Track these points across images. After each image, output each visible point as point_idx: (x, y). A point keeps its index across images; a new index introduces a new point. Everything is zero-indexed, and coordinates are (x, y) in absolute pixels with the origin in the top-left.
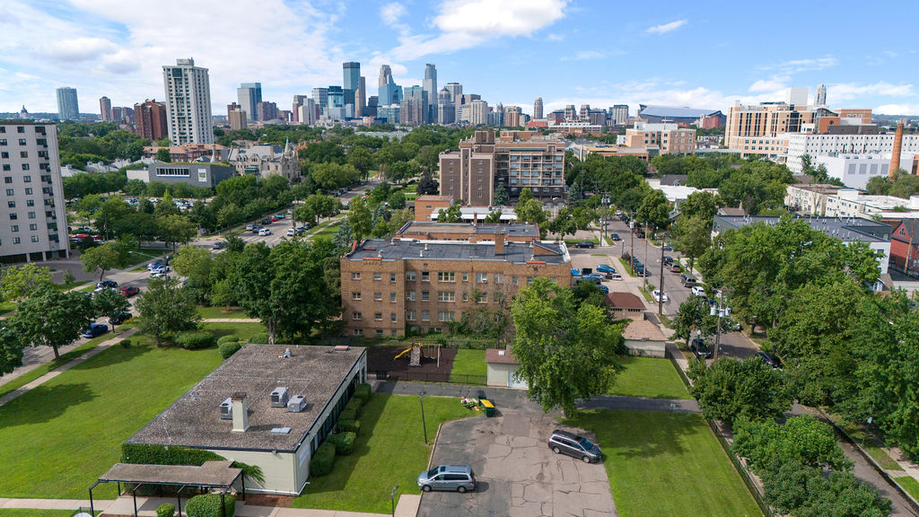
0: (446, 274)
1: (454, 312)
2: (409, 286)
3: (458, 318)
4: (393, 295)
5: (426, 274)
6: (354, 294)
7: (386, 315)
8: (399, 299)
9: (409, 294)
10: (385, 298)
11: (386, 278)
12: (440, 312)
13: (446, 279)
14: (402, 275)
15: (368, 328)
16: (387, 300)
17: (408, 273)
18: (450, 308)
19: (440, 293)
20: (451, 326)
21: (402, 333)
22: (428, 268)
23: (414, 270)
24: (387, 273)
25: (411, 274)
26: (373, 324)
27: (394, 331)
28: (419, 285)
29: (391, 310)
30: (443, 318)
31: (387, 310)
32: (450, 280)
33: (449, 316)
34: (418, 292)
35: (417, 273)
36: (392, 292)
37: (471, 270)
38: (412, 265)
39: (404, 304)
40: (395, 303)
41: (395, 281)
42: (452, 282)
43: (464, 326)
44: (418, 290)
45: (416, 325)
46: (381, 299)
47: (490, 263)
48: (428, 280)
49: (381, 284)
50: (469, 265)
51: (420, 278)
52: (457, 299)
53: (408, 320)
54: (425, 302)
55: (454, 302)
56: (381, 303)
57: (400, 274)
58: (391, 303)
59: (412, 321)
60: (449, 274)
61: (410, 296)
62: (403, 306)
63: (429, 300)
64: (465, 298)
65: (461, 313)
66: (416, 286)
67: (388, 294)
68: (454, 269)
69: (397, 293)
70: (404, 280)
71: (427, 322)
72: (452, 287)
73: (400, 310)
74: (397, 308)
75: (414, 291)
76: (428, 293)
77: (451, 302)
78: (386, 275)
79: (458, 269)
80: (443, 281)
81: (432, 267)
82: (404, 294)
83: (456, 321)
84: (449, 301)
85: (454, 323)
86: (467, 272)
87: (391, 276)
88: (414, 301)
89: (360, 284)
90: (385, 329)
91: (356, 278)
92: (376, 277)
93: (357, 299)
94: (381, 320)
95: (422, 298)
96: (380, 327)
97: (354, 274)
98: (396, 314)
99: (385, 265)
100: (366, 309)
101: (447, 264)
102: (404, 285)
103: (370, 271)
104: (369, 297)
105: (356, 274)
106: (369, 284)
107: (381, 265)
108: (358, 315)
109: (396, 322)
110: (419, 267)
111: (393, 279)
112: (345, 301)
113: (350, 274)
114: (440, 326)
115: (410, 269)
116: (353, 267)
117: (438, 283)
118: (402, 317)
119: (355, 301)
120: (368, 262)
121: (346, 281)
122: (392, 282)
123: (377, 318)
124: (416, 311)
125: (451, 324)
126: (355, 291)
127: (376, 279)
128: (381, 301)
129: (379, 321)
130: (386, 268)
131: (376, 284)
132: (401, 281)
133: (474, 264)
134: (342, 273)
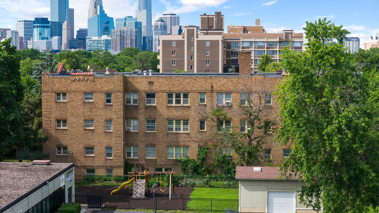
0: (178, 96)
1: (188, 146)
2: (129, 112)
3: (193, 153)
5: (151, 95)
6: (59, 121)
7: (100, 149)
8: (117, 128)
9: (129, 124)
10: (98, 126)
11: (99, 99)
12: (170, 146)
13: (178, 102)
14: (121, 95)
15: (76, 166)
16: (101, 129)
17: (127, 96)
18: (182, 140)
19: (170, 121)
20: (184, 164)
21: (120, 173)
22: (155, 88)
23: (136, 91)
24: (100, 92)
25: (133, 97)
26: (82, 161)
27: (109, 169)
28: (142, 111)
29: (105, 141)
30: (174, 154)
31: (99, 143)
32: (183, 104)
33: (182, 152)
34: (142, 120)
35: (140, 94)
36: (107, 117)
37: (210, 89)
38: (134, 84)
39: (122, 135)
40: (111, 132)
41: (111, 104)
42: (185, 107)
43: (202, 165)
44: (142, 117)
45: (139, 164)
46: (93, 128)
47: (235, 80)
48: (155, 103)
49: (93, 108)
50: (207, 83)
51: (144, 102)
52: (192, 129)
53: (128, 158)
54: (150, 133)
55: (188, 133)
56: (93, 133)
57: (119, 94)
58: (106, 132)
59: (133, 159)
60: (182, 96)
61: (130, 126)
62: (122, 138)
63: (155, 130)
64: (202, 127)
65: (197, 148)
66: (139, 111)
67: (102, 120)
68: (188, 88)
69: (114, 120)
70: (123, 103)
71: (152, 159)
72: (186, 113)
73: (118, 142)
74: (114, 139)
75: (136, 118)
76: (154, 121)
77: (184, 133)
78: (99, 95)
79: (194, 89)
80: (174, 104)
81: (159, 87)
82: (122, 121)
83: (191, 158)
84: (182, 131)
85: (188, 161)
86: (206, 93)
87: (107, 96)
88: (135, 132)
89: (67, 108)
90: (97, 168)
91: (62, 100)
92: (86, 99)
93: (62, 128)
94: (93, 155)
95: (147, 128)
96: (91, 164)
97: (58, 94)
98: (111, 148)
99: (99, 82)
100: (74, 141)
101: (179, 82)
102: (123, 108)
103: (79, 90)
104: (77, 125)
105: (61, 95)
106: (78, 108)
107: (94, 81)
108: (64, 150)
109: (112, 158)
110: (142, 86)
111: (109, 101)
112: (47, 130)
113: (54, 94)
114: (170, 165)
115: (131, 89)
116: (57, 85)
117: (167, 107)
118: (120, 151)
119: (60, 131)
120: (77, 78)
121: (48, 104)
122: (107, 105)
123: (87, 153)
124: (137, 146)
125: (184, 162)
126: (59, 118)
127: (87, 101)
128: (93, 130)
129: (90, 157)
130: (100, 87)
131: (87, 107)
132: (119, 103)
133: (214, 81)
134: (43, 94)
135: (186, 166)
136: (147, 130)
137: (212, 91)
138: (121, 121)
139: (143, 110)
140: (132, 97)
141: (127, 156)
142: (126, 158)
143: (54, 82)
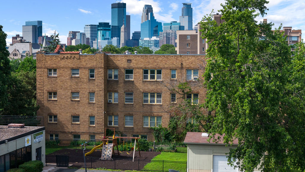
0: (152, 72)
1: (161, 117)
2: (110, 86)
3: (165, 123)
4: (92, 93)
5: (129, 72)
6: (50, 93)
7: (84, 118)
8: (99, 99)
9: (110, 96)
10: (83, 97)
11: (84, 74)
12: (145, 116)
13: (152, 77)
14: (102, 71)
15: (64, 132)
16: (85, 101)
17: (109, 72)
18: (156, 111)
19: (145, 94)
20: (157, 132)
22: (133, 65)
23: (116, 68)
24: (85, 68)
25: (114, 73)
26: (70, 128)
28: (121, 85)
29: (89, 111)
30: (149, 123)
31: (84, 112)
32: (157, 79)
33: (156, 121)
34: (121, 93)
35: (120, 70)
36: (91, 90)
37: (180, 66)
38: (115, 62)
39: (103, 106)
40: (94, 103)
41: (94, 78)
42: (158, 81)
43: (173, 133)
44: (121, 91)
45: (118, 131)
46: (78, 99)
47: (202, 58)
48: (132, 79)
49: (79, 82)
50: (178, 61)
51: (123, 77)
52: (165, 101)
54: (128, 104)
55: (161, 105)
56: (79, 103)
57: (100, 70)
58: (89, 103)
59: (114, 127)
60: (156, 72)
61: (112, 98)
62: (103, 108)
63: (132, 102)
64: (173, 99)
65: (169, 118)
66: (119, 85)
67: (86, 93)
68: (161, 65)
69: (96, 92)
70: (104, 78)
71: (130, 127)
72: (159, 87)
73: (99, 112)
74: (96, 109)
75: (116, 92)
76: (131, 94)
77: (157, 105)
78: (84, 71)
79: (166, 66)
80: (149, 79)
81: (137, 64)
82: (103, 94)
83: (163, 127)
84: (156, 103)
85: (160, 129)
86: (176, 69)
87: (91, 72)
88: (116, 104)
89: (57, 82)
90: (82, 134)
91: (53, 75)
92: (73, 74)
93: (53, 99)
94: (79, 123)
95: (126, 100)
96: (77, 131)
97: (50, 70)
98: (94, 117)
99: (83, 60)
100: (62, 111)
101: (153, 60)
102: (104, 82)
103: (67, 66)
104: (66, 97)
105: (53, 71)
106: (66, 82)
107: (79, 59)
108: (54, 118)
109: (94, 126)
110: (122, 64)
111: (92, 76)
112: (41, 101)
113: (46, 70)
114: (145, 132)
115: (112, 66)
116: (49, 62)
117: (143, 82)
118: (101, 120)
119: (51, 101)
120: (66, 56)
121: (42, 78)
122: (90, 80)
123: (74, 121)
124: (117, 115)
125: (157, 130)
126: (50, 90)
127: (74, 76)
128: (79, 101)
129: (76, 124)
130: (84, 63)
131: (73, 81)
132: (101, 78)
133: (183, 59)
134: (38, 70)
135: (159, 134)
136: (126, 102)
137: (182, 68)
138: (102, 93)
139: (123, 84)
140: (113, 73)
141: (109, 125)
142: (108, 125)
143: (47, 60)
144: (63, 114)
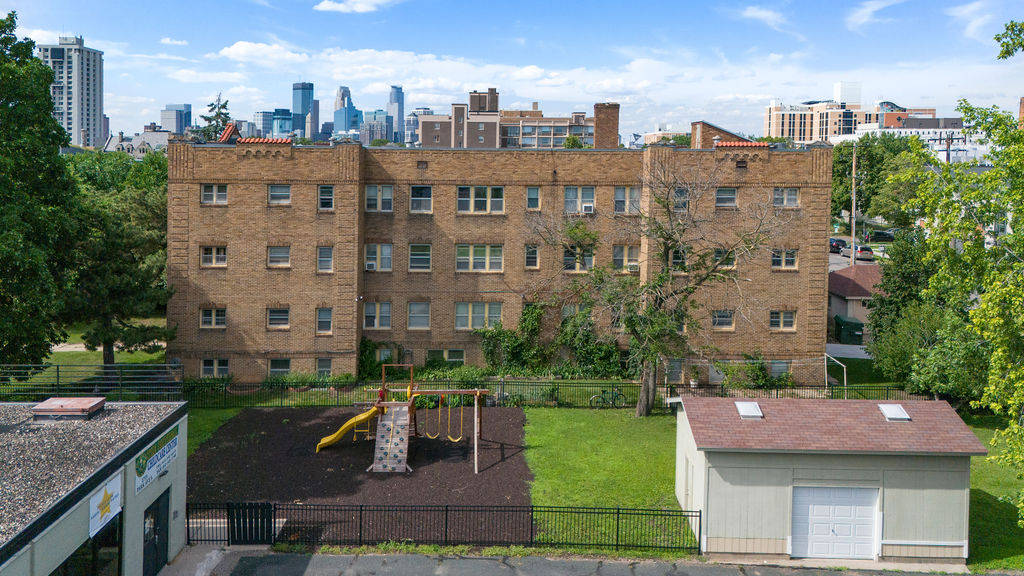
0: (480, 193)
1: (501, 302)
2: (372, 227)
3: (510, 318)
4: (325, 251)
5: (421, 191)
6: (207, 250)
7: (302, 314)
8: (344, 264)
9: (372, 254)
10: (301, 260)
11: (303, 199)
12: (461, 301)
13: (480, 205)
14: (354, 189)
15: (245, 354)
16: (306, 268)
17: (369, 192)
18: (486, 288)
19: (462, 245)
20: (491, 342)
21: (348, 366)
22: (430, 175)
23: (389, 182)
24: (307, 182)
25: (381, 195)
26: (260, 341)
27: (324, 360)
28: (401, 226)
29: (316, 294)
30: (469, 320)
31: (302, 299)
32: (492, 209)
33: (486, 315)
34: (400, 245)
35: (397, 188)
36: (323, 241)
37: (550, 178)
38: (384, 166)
39: (356, 281)
40: (330, 274)
41: (330, 209)
42: (495, 216)
43: (530, 343)
44: (401, 240)
45: (391, 343)
46: (288, 265)
47: (605, 158)
48: (430, 209)
49: (288, 219)
50: (544, 166)
51: (405, 204)
52: (510, 264)
53: (368, 328)
54: (418, 273)
55: (501, 274)
56: (288, 276)
57: (349, 188)
58: (318, 275)
59: (379, 332)
60: (489, 192)
61: (375, 259)
62: (355, 286)
63: (428, 267)
64: (531, 260)
65: (520, 305)
66: (394, 227)
67: (310, 247)
68: (503, 175)
69: (337, 246)
70: (359, 208)
71: (421, 332)
72: (497, 230)
73: (344, 296)
74: (336, 290)
75: (388, 242)
76: (426, 248)
77: (493, 274)
78: (304, 190)
79: (516, 178)
80: (472, 211)
81: (441, 172)
82: (356, 249)
83: (505, 328)
84: (487, 270)
85: (499, 334)
86: (540, 186)
87: (322, 192)
88: (386, 273)
89: (226, 220)
90: (296, 356)
91: (215, 201)
92: (274, 197)
93: (214, 264)
94: (287, 327)
95: (412, 262)
96: (282, 348)
97: (208, 187)
98: (330, 310)
99: (303, 161)
100: (241, 296)
101: (483, 162)
102: (359, 219)
103: (257, 177)
104: (251, 258)
105: (215, 188)
106: (253, 219)
107: (292, 158)
108: (217, 315)
109: (330, 333)
110: (403, 171)
111: (326, 203)
112: (178, 271)
113: (198, 187)
114: (460, 343)
115: (379, 177)
116: (205, 167)
117: (457, 217)
118: (350, 318)
119: (209, 272)
120: (253, 150)
121: (183, 209)
122: (321, 213)
123: (272, 321)
124: (390, 302)
125: (492, 337)
126: (208, 241)
127: (275, 202)
128: (289, 269)
129: (280, 330)
130: (305, 171)
131: (273, 217)
132: (349, 209)
133: (558, 161)
134: (171, 187)
135: (495, 346)
136: (412, 267)
137: (555, 182)
138: (354, 248)
139: (404, 223)
140: (379, 194)
141: (367, 325)
142: (364, 328)
143: (199, 159)
144: (243, 305)
